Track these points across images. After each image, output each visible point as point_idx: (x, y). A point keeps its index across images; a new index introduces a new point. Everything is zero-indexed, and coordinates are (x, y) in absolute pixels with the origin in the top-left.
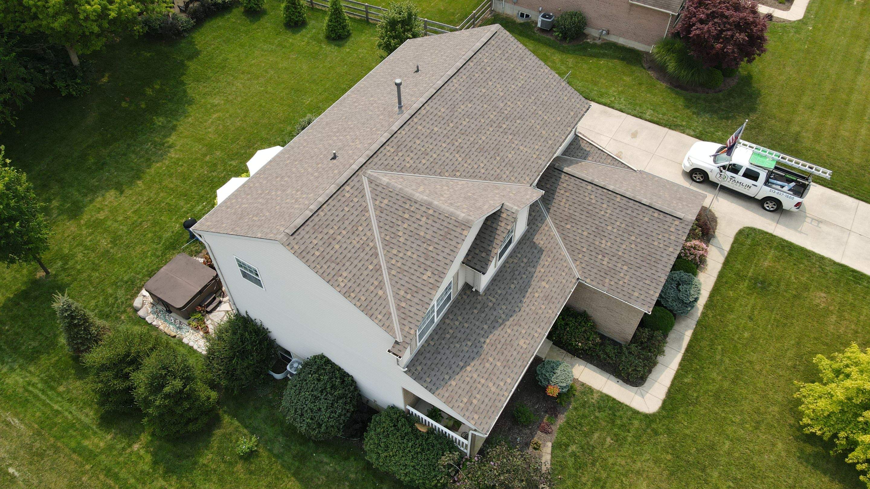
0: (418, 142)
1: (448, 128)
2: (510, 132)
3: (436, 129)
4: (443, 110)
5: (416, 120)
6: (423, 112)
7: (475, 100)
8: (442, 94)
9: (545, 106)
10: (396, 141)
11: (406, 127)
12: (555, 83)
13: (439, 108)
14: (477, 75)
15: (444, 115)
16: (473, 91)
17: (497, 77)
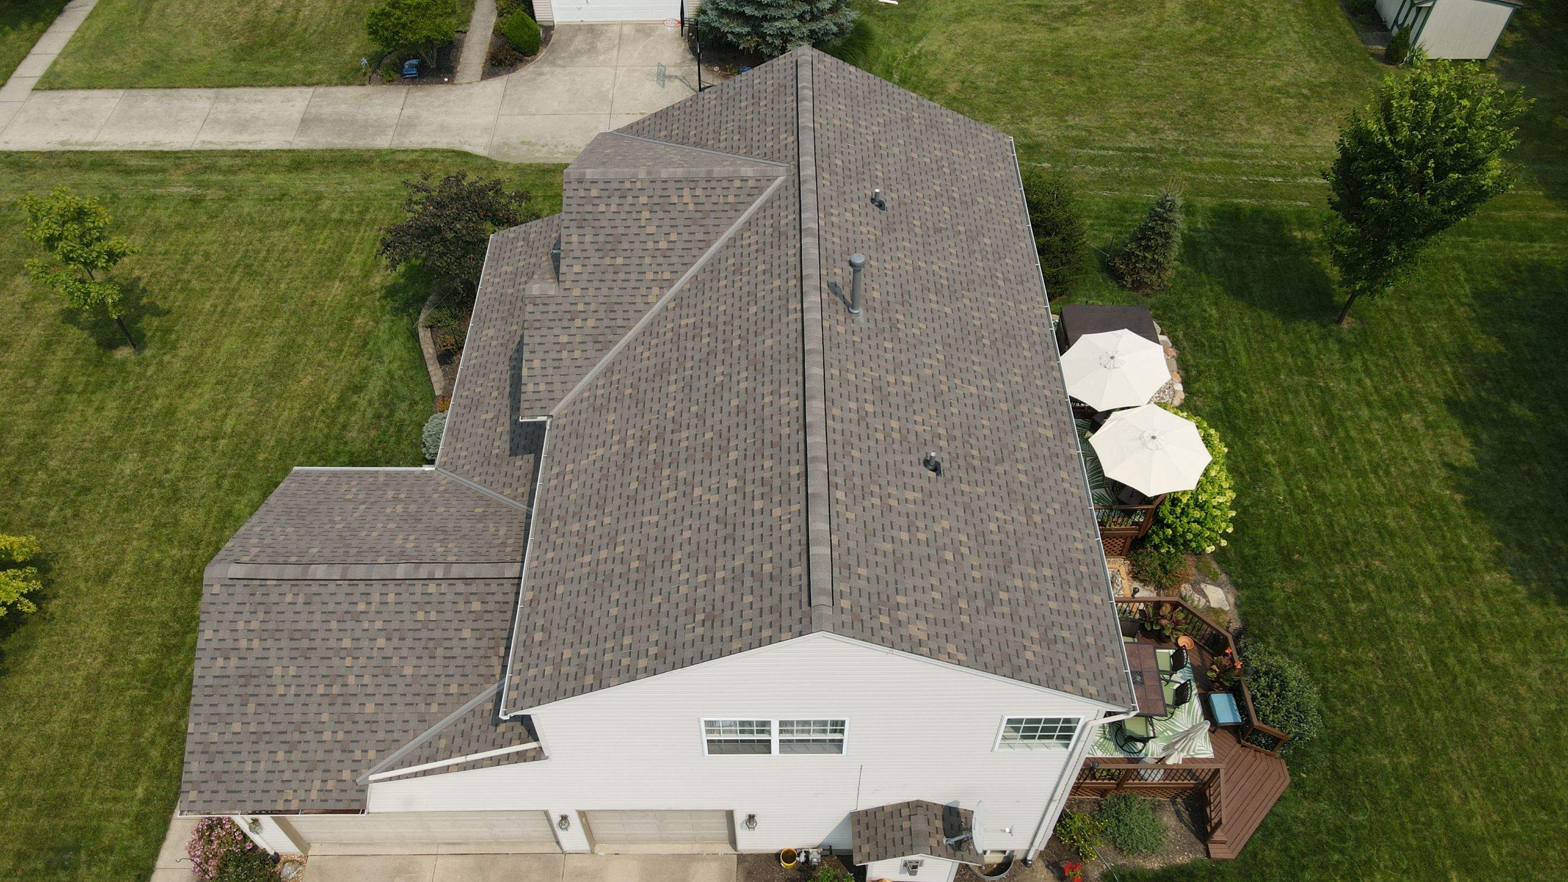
0: (761, 267)
1: (736, 333)
2: (637, 450)
3: (753, 309)
4: (769, 342)
5: (792, 282)
6: (794, 304)
7: (734, 420)
8: (792, 361)
9: (600, 578)
10: (791, 233)
11: (793, 260)
12: (608, 657)
13: (777, 338)
14: (767, 464)
15: (760, 339)
16: (751, 428)
17: (731, 511)
